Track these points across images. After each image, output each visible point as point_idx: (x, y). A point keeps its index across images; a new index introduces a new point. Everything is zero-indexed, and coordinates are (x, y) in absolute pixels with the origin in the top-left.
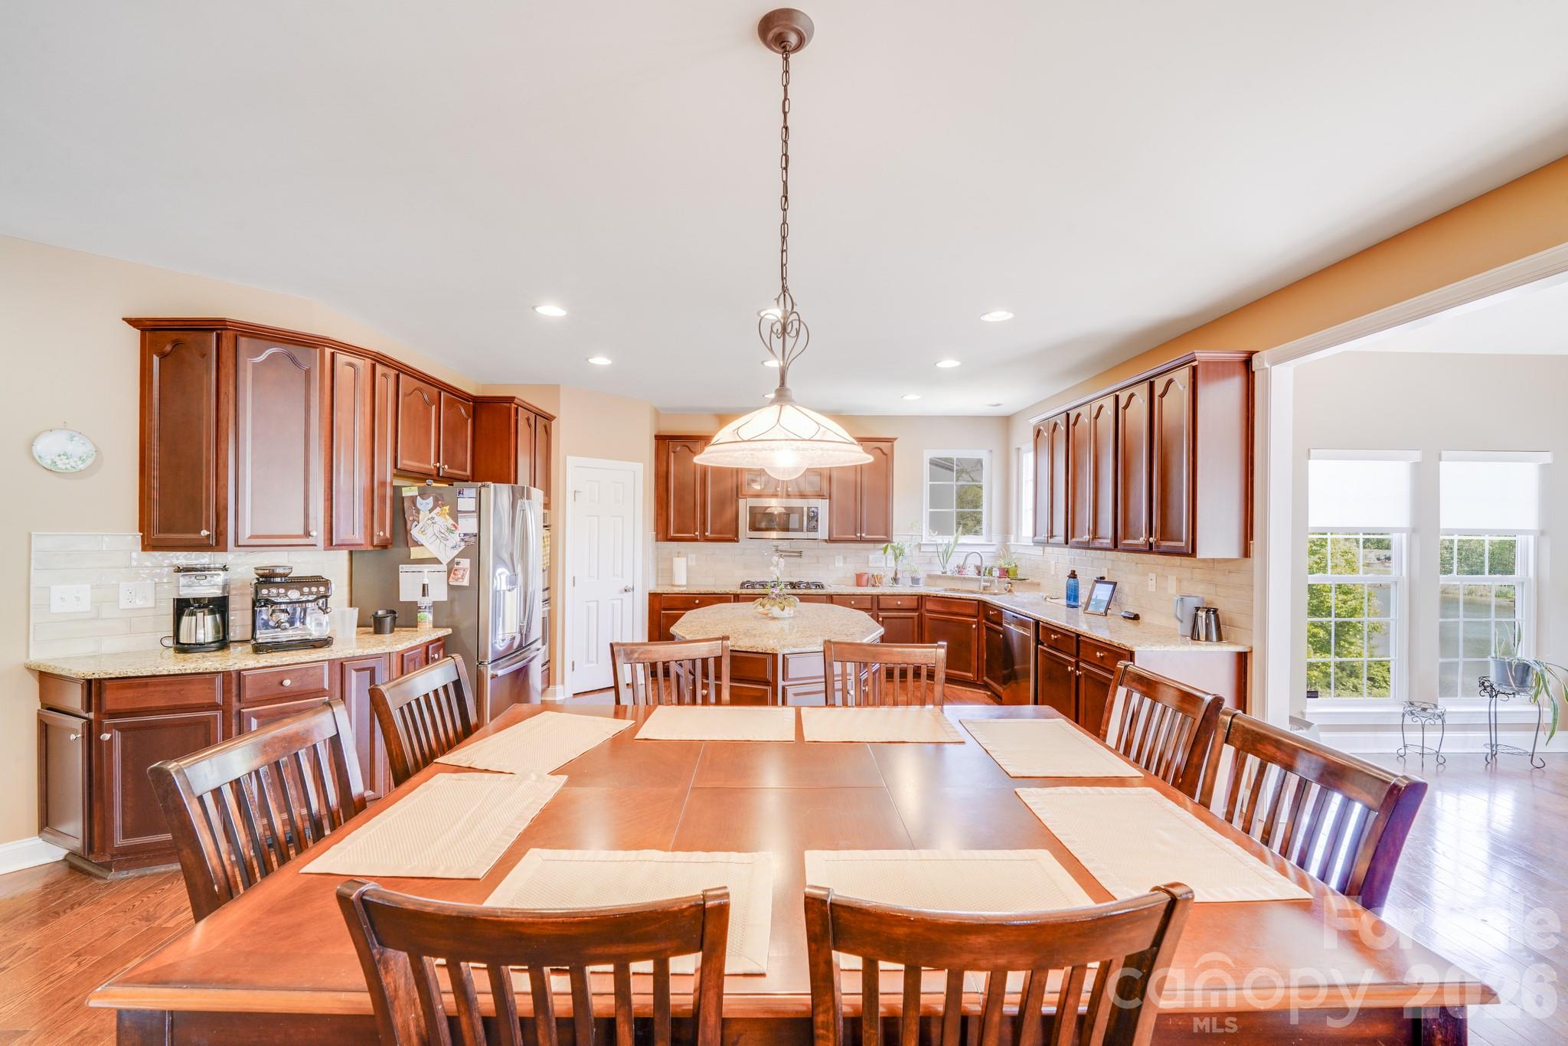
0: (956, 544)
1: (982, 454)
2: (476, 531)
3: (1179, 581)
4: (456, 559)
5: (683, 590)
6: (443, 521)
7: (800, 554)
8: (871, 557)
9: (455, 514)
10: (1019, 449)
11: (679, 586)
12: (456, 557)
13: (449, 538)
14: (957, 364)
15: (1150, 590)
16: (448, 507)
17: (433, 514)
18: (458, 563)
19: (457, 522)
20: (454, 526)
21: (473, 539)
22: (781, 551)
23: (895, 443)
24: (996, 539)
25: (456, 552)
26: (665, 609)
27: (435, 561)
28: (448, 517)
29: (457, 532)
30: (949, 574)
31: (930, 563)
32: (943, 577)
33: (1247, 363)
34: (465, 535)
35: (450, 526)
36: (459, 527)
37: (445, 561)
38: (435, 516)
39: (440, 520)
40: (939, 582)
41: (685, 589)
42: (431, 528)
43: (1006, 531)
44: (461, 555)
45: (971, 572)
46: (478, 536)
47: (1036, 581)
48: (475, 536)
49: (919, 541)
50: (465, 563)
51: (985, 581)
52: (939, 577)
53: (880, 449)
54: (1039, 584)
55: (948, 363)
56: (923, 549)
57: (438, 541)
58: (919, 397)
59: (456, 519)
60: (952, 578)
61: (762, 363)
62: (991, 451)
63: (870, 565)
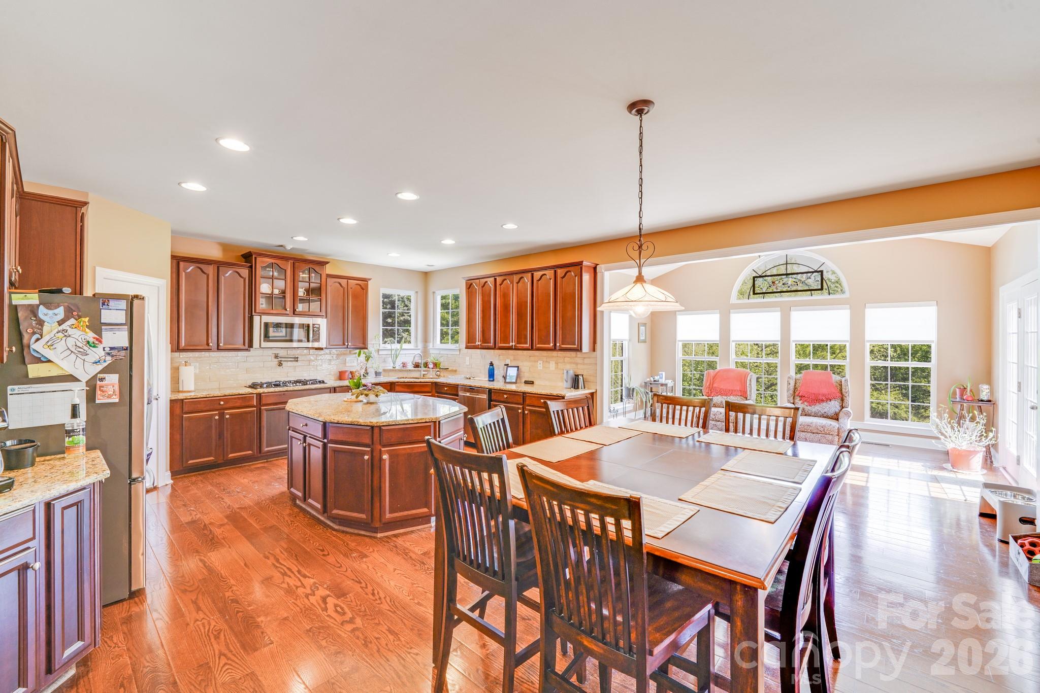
0: (401, 349)
1: (412, 294)
2: (126, 344)
3: (557, 363)
4: (99, 375)
5: (192, 395)
6: (80, 334)
7: (296, 359)
8: (347, 359)
9: (97, 327)
10: (434, 292)
11: (190, 392)
12: (99, 373)
13: (89, 351)
14: (454, 242)
15: (539, 368)
16: (87, 319)
17: (64, 326)
18: (102, 380)
19: (101, 336)
20: (97, 339)
21: (123, 353)
22: (281, 357)
23: (369, 282)
24: (420, 346)
25: (100, 367)
26: (186, 413)
27: (72, 378)
28: (87, 330)
29: (101, 347)
30: (397, 368)
31: (385, 361)
32: (394, 370)
33: (595, 268)
34: (112, 348)
35: (91, 340)
36: (103, 340)
37: (85, 378)
38: (68, 328)
39: (76, 333)
40: (391, 373)
41: (192, 394)
42: (63, 341)
43: (426, 340)
44: (107, 370)
45: (410, 367)
46: (130, 349)
47: (454, 369)
48: (126, 349)
49: (378, 347)
50: (113, 379)
51: (424, 371)
52: (390, 370)
53: (360, 286)
54: (456, 371)
55: (449, 242)
56: (381, 353)
57: (73, 356)
58: (398, 255)
59: (99, 332)
60: (400, 371)
61: (338, 219)
62: (417, 292)
63: (347, 365)
